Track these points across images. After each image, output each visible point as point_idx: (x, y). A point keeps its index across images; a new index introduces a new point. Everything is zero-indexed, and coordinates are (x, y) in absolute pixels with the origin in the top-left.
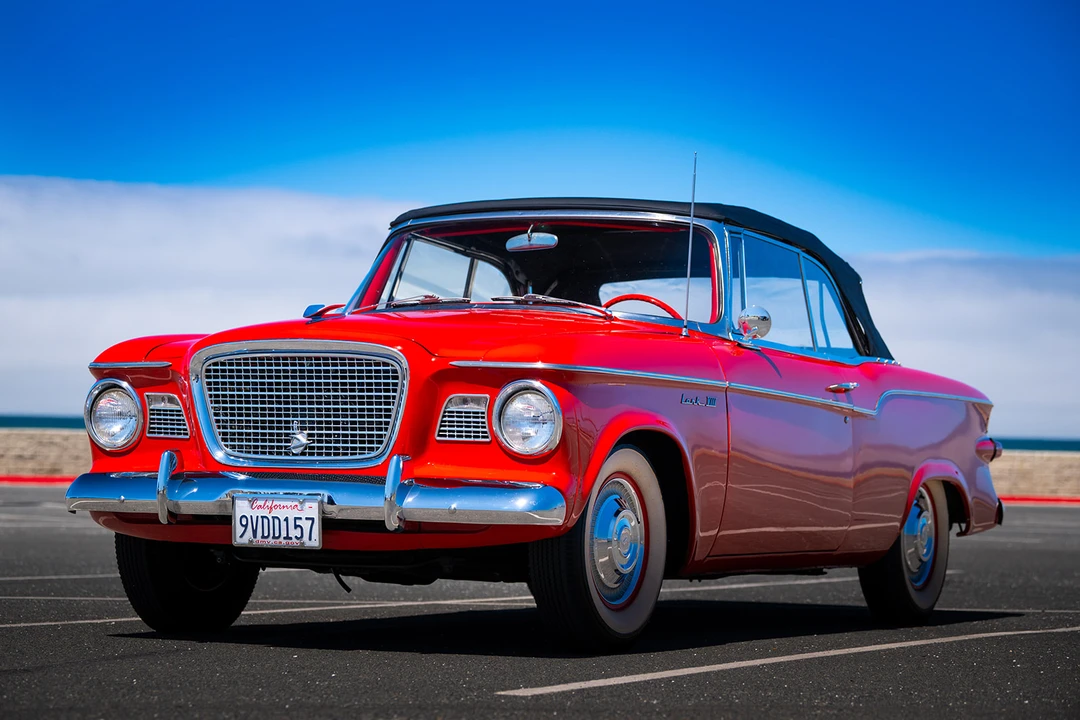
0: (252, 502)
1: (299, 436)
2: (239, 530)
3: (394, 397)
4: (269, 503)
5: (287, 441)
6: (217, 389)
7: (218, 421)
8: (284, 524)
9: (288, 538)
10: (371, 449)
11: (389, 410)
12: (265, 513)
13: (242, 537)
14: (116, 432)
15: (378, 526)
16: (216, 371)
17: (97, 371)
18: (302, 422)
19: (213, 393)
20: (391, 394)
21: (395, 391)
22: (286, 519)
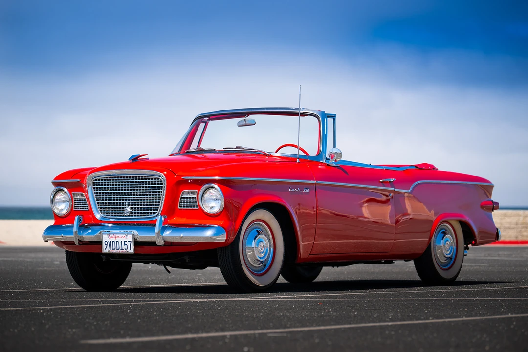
0: (109, 235)
1: (127, 208)
2: (104, 246)
3: (161, 192)
4: (115, 235)
5: (123, 211)
6: (97, 190)
7: (98, 203)
8: (120, 243)
9: (122, 249)
10: (154, 213)
11: (160, 197)
12: (113, 239)
13: (106, 250)
14: (62, 208)
15: (153, 244)
16: (97, 183)
17: (55, 184)
18: (128, 203)
19: (96, 192)
20: (160, 191)
21: (162, 189)
22: (121, 242)
